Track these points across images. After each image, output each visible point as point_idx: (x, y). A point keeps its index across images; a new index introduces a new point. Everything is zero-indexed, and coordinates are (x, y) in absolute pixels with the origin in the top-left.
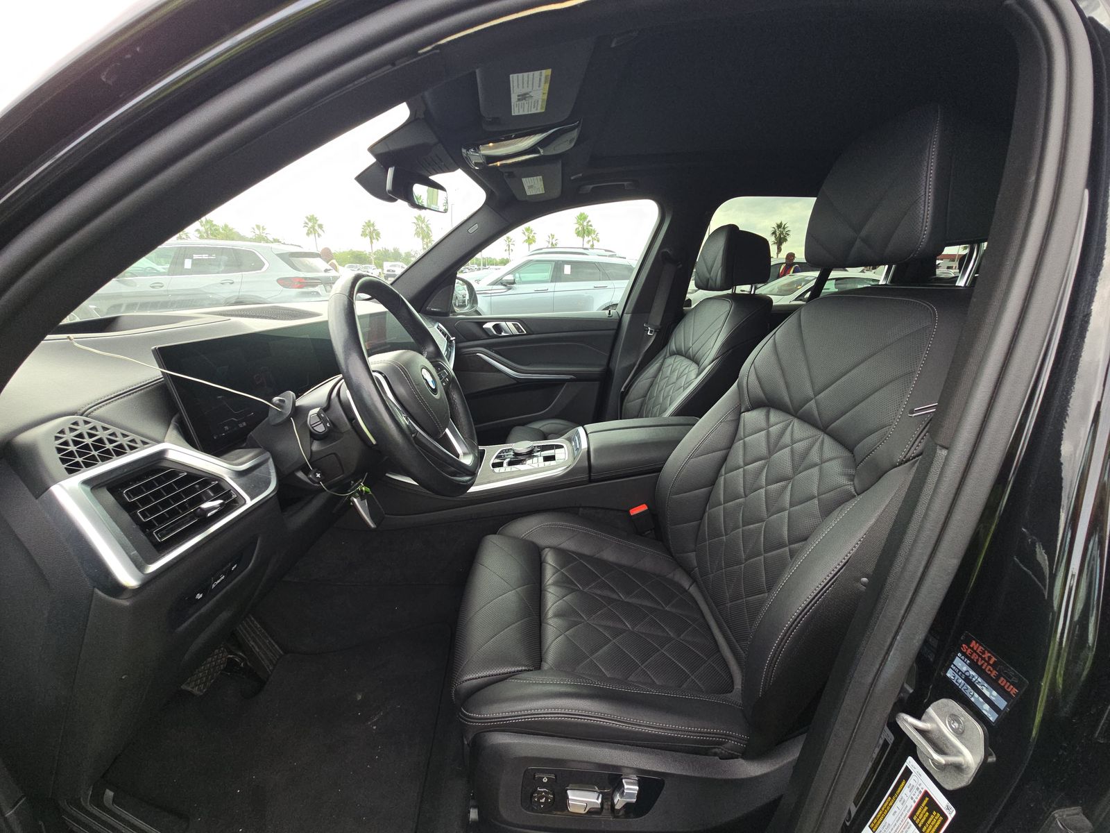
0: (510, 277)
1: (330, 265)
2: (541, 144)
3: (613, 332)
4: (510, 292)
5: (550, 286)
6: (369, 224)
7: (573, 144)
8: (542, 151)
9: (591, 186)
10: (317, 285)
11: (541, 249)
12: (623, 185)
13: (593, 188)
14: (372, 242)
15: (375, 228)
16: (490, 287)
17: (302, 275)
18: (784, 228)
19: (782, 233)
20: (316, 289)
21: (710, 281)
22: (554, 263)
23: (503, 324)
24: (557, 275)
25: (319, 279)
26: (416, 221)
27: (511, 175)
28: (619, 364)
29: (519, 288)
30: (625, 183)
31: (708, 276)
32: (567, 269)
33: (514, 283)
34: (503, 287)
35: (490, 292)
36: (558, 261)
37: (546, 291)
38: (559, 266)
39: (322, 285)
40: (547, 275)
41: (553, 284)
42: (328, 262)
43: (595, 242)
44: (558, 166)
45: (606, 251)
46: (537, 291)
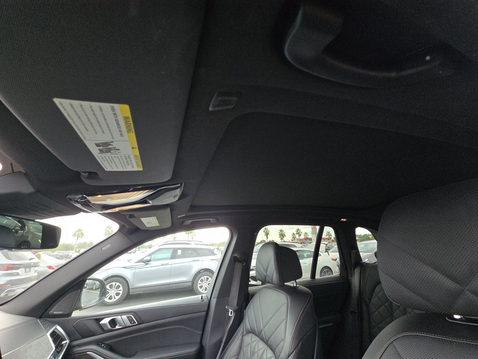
0: (148, 258)
1: (36, 256)
2: (150, 197)
3: (204, 313)
4: (147, 266)
5: (170, 261)
6: (79, 230)
7: (177, 198)
8: (150, 202)
9: (191, 221)
10: (20, 268)
11: (167, 242)
12: (210, 220)
13: (192, 222)
14: (77, 239)
15: (82, 232)
16: (136, 264)
17: (11, 262)
18: (267, 230)
19: (267, 231)
20: (18, 271)
21: (267, 277)
22: (173, 250)
23: (119, 318)
24: (174, 256)
25: (22, 265)
26: (106, 228)
27: (131, 216)
28: (209, 341)
29: (152, 263)
30: (211, 219)
31: (265, 273)
32: (179, 252)
33: (150, 261)
34: (143, 263)
35: (135, 267)
36: (175, 248)
37: (167, 264)
38: (175, 251)
39: (24, 269)
40: (169, 255)
41: (172, 260)
42: (35, 254)
43: (194, 236)
44: (168, 210)
45: (199, 241)
46: (162, 265)
